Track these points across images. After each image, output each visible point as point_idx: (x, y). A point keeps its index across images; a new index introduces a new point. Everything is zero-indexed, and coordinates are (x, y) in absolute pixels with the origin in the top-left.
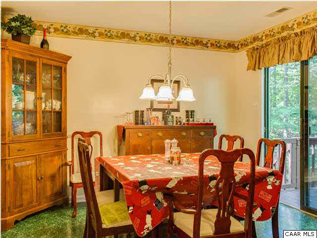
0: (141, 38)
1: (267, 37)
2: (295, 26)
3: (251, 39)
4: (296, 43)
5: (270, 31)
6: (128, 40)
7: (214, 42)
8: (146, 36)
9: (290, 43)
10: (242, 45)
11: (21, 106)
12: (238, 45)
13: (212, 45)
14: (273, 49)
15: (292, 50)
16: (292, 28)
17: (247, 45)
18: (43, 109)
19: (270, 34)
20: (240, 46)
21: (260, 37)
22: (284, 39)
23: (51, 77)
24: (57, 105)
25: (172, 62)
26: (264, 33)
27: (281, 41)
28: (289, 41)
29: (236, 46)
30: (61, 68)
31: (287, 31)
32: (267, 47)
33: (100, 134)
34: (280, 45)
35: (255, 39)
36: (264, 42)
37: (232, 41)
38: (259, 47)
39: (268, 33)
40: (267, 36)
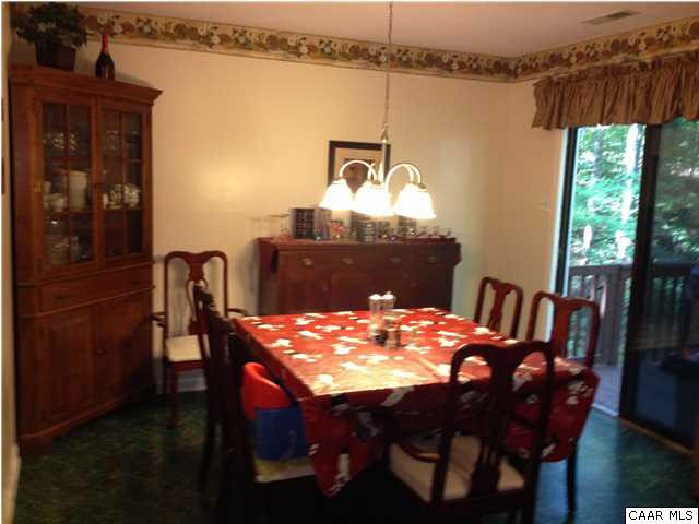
0: (312, 49)
1: (581, 58)
2: (642, 46)
3: (545, 58)
4: (643, 84)
5: (588, 46)
6: (282, 52)
7: (466, 60)
8: (323, 46)
9: (630, 82)
10: (525, 68)
11: (60, 203)
12: (517, 67)
13: (462, 65)
14: (593, 90)
15: (632, 98)
16: (635, 49)
17: (535, 70)
18: (104, 207)
19: (588, 55)
20: (520, 70)
21: (565, 57)
22: (617, 71)
23: (119, 135)
24: (132, 195)
25: (389, 134)
26: (574, 49)
27: (610, 73)
28: (626, 77)
29: (512, 67)
30: (141, 115)
31: (623, 52)
32: (580, 84)
33: (222, 255)
34: (607, 83)
35: (555, 59)
36: (574, 70)
37: (504, 58)
38: (561, 81)
39: (583, 50)
40: (580, 56)
